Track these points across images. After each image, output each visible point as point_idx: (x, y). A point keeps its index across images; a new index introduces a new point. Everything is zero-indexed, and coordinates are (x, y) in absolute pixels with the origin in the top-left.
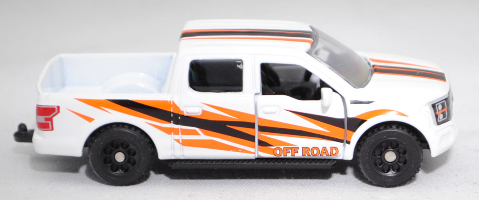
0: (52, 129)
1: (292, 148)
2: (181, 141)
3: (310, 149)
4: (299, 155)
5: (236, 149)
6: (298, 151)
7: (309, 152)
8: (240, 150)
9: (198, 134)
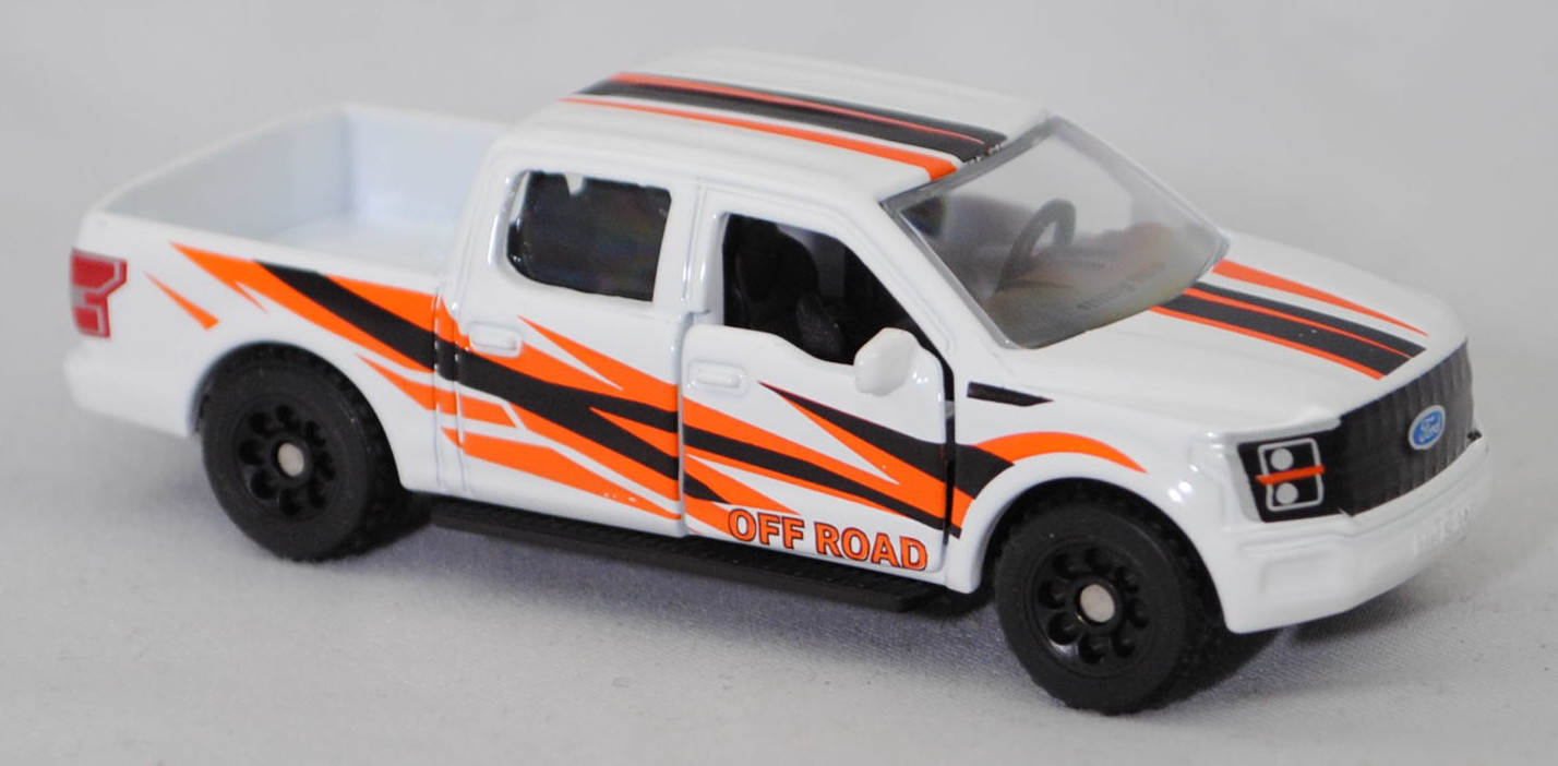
0: (107, 334)
1: (783, 518)
2: (461, 440)
3: (841, 532)
4: (806, 546)
5: (622, 495)
6: (801, 533)
7: (835, 543)
8: (632, 499)
9: (510, 423)
